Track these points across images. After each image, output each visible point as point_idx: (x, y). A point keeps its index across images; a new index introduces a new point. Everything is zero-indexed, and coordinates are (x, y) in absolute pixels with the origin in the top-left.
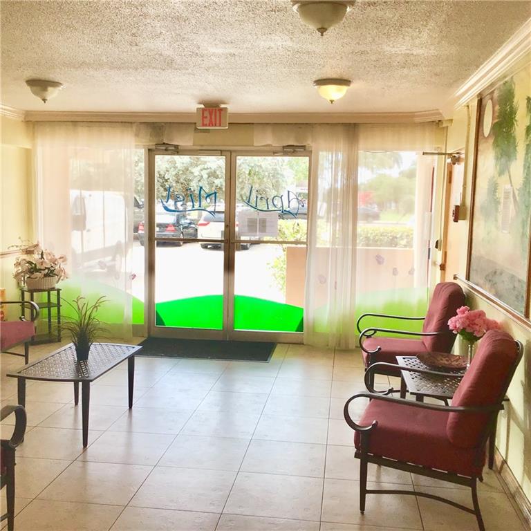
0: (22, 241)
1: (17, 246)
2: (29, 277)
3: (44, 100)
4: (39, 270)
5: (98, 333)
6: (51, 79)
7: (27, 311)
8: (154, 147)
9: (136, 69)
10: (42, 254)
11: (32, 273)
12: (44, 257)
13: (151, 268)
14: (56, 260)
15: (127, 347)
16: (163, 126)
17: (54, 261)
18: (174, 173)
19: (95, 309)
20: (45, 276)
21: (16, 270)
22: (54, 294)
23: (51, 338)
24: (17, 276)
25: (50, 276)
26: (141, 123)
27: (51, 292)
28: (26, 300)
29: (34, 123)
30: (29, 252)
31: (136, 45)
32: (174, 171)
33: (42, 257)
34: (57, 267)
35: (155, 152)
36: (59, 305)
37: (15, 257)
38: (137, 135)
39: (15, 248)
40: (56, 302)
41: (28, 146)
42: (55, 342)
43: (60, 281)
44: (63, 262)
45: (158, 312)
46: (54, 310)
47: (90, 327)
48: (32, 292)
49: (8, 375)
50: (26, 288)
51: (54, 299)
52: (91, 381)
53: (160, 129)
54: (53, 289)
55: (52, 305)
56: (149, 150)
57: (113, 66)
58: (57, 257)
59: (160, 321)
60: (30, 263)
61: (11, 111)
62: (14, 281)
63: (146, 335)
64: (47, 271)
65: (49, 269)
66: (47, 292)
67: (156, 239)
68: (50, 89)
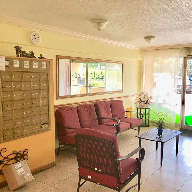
0: (138, 92)
1: (136, 93)
2: (140, 104)
3: (150, 43)
4: (143, 102)
5: (166, 125)
6: (153, 36)
7: (139, 116)
8: (187, 57)
9: (185, 29)
10: (144, 96)
11: (141, 102)
12: (145, 97)
13: (183, 103)
14: (149, 98)
15: (176, 132)
16: (191, 49)
17: (148, 99)
18: (190, 66)
19: (166, 117)
20: (145, 103)
21: (136, 101)
22: (147, 110)
23: (146, 125)
24: (136, 103)
25: (146, 104)
26: (182, 48)
27: (147, 109)
28: (138, 111)
29: (144, 51)
30: (140, 95)
31: (188, 20)
32: (190, 65)
33: (144, 97)
34: (149, 101)
35: (187, 59)
36: (149, 114)
37: (135, 97)
38: (180, 53)
39: (136, 94)
40: (148, 113)
41: (141, 59)
42: (148, 127)
43: (150, 106)
44: (151, 99)
45: (186, 119)
46: (147, 116)
47: (163, 123)
48: (141, 109)
49: (136, 137)
50: (138, 107)
51: (147, 112)
52: (164, 142)
53: (190, 50)
54: (147, 108)
55: (147, 114)
56: (185, 58)
57: (176, 29)
58: (149, 97)
59: (186, 123)
60: (140, 99)
61: (136, 48)
62: (135, 105)
63: (181, 128)
64: (146, 102)
65: (146, 101)
66: (145, 109)
67: (186, 92)
68: (152, 39)
